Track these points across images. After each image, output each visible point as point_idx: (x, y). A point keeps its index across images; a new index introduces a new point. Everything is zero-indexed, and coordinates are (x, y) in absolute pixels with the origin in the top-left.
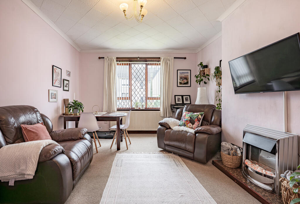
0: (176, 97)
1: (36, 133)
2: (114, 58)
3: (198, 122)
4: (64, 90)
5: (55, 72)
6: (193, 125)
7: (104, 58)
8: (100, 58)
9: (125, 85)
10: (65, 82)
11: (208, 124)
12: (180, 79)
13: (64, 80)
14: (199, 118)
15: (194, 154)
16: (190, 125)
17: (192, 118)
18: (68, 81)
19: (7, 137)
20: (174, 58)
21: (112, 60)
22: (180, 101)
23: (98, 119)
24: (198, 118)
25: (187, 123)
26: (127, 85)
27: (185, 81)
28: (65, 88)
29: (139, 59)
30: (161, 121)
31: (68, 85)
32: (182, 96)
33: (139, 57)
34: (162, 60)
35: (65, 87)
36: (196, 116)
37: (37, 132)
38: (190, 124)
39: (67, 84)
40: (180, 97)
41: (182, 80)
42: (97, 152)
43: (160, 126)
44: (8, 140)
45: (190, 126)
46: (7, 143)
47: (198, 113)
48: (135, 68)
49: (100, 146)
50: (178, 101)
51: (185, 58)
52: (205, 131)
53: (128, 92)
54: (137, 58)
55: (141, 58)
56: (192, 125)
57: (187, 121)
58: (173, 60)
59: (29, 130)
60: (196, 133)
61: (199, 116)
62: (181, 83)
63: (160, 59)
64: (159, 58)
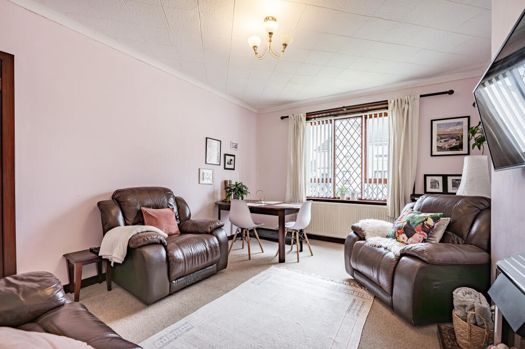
0: (429, 179)
1: (156, 218)
2: (302, 115)
3: (422, 232)
4: (225, 169)
5: (211, 145)
6: (409, 237)
7: (288, 117)
8: (282, 118)
9: (381, 156)
10: (228, 158)
11: (460, 242)
12: (438, 140)
13: (225, 155)
14: (429, 226)
15: (392, 298)
16: (404, 238)
17: (411, 223)
18: (234, 156)
19: (127, 219)
20: (421, 96)
21: (300, 119)
22: (438, 188)
23: (253, 210)
24: (424, 224)
25: (398, 233)
26: (385, 156)
27: (454, 143)
28: (227, 166)
29: (345, 109)
30: (355, 225)
31: (232, 162)
32: (445, 177)
33: (344, 107)
34: (390, 106)
35: (228, 164)
36: (421, 220)
37: (158, 218)
38: (404, 235)
39: (231, 160)
40: (440, 179)
41: (445, 141)
42: (250, 259)
43: (352, 233)
44: (127, 222)
45: (403, 241)
46: (126, 224)
47: (429, 215)
48: (341, 128)
49: (263, 252)
50: (432, 188)
51: (451, 92)
52: (417, 253)
53: (385, 169)
54: (341, 109)
55: (348, 108)
56: (406, 238)
57: (399, 228)
58: (417, 102)
59: (149, 214)
60: (403, 254)
61: (426, 220)
62: (440, 149)
63: (387, 104)
64: (386, 102)
